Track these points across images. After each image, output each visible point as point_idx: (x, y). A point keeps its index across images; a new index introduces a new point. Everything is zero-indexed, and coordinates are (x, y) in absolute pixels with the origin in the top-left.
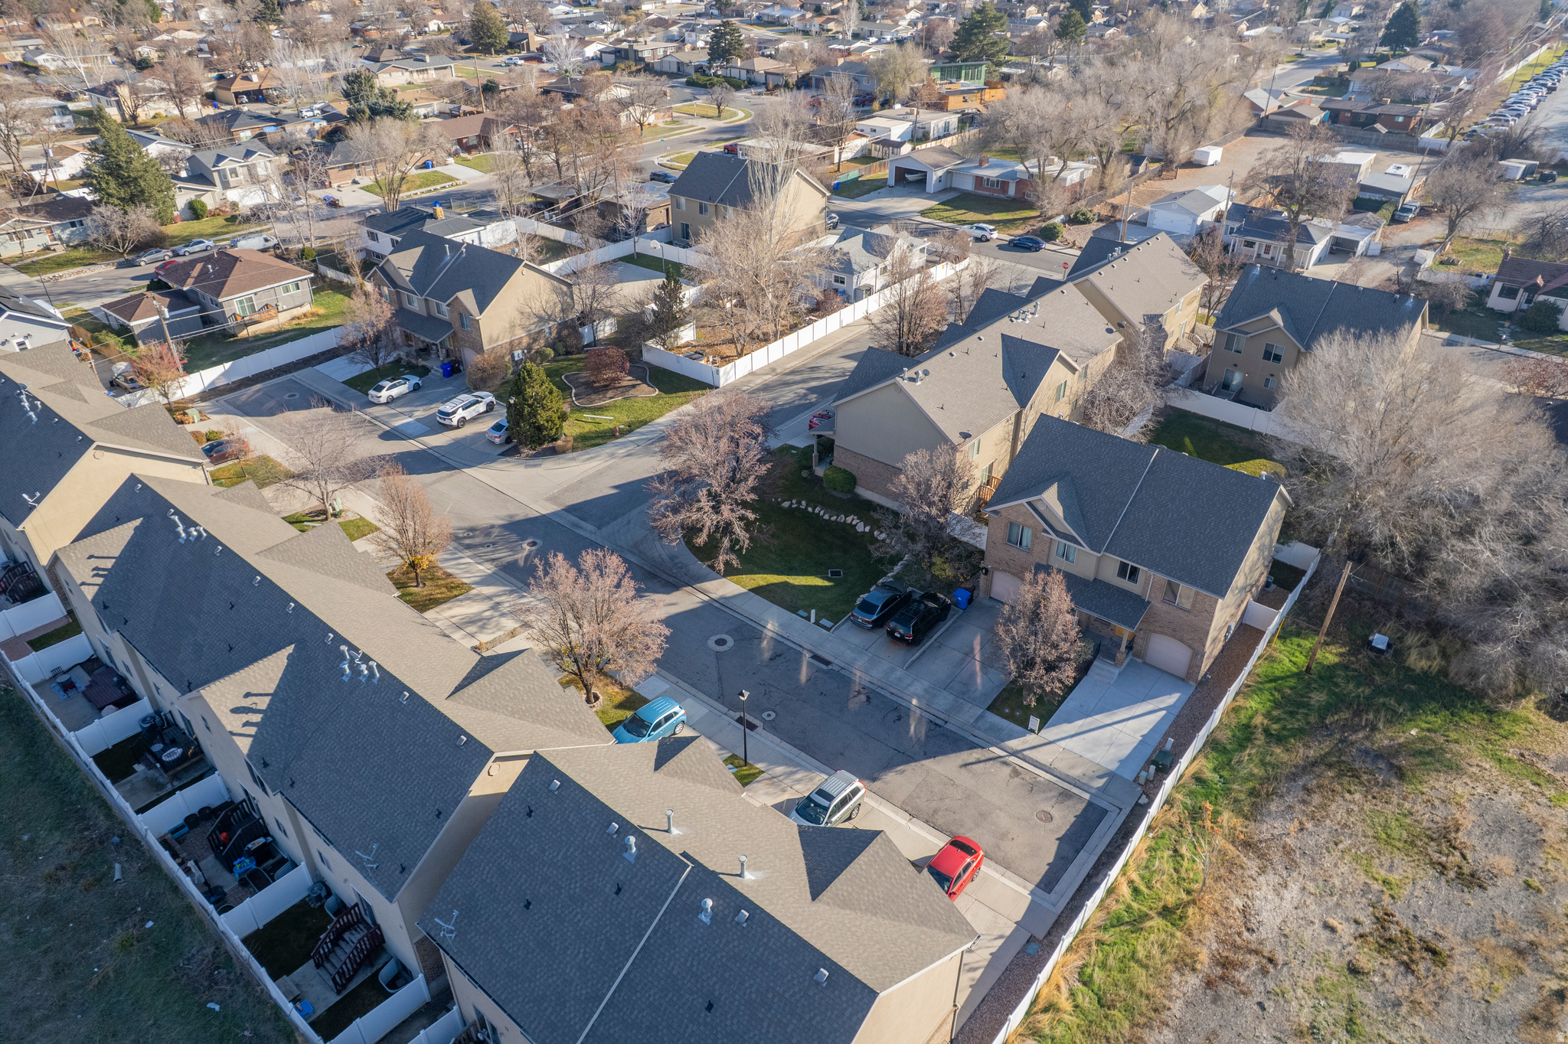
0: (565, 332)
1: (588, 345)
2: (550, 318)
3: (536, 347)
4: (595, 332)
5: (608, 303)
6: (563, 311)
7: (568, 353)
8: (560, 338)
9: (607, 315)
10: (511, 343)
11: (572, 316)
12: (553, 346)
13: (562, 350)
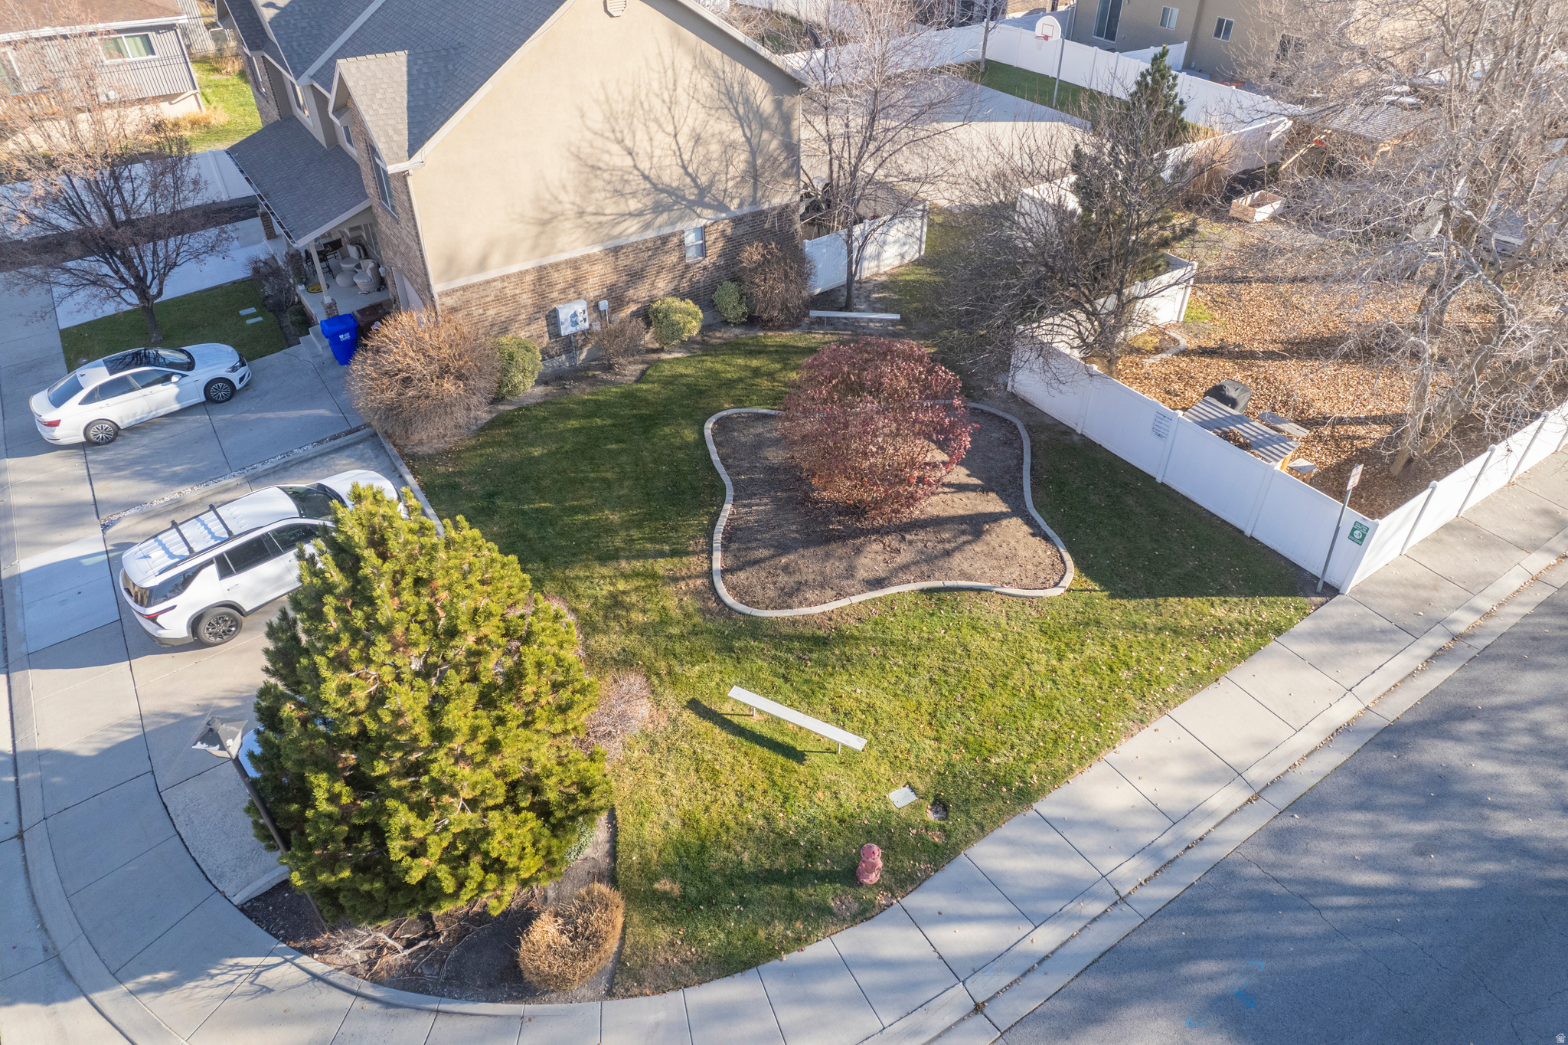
0: (752, 254)
1: (826, 299)
2: (704, 196)
3: (640, 293)
4: (853, 262)
5: (913, 165)
6: (753, 174)
7: (752, 321)
8: (730, 269)
9: (903, 206)
10: (542, 274)
11: (782, 196)
12: (703, 295)
13: (734, 309)
